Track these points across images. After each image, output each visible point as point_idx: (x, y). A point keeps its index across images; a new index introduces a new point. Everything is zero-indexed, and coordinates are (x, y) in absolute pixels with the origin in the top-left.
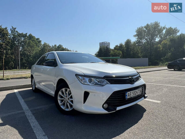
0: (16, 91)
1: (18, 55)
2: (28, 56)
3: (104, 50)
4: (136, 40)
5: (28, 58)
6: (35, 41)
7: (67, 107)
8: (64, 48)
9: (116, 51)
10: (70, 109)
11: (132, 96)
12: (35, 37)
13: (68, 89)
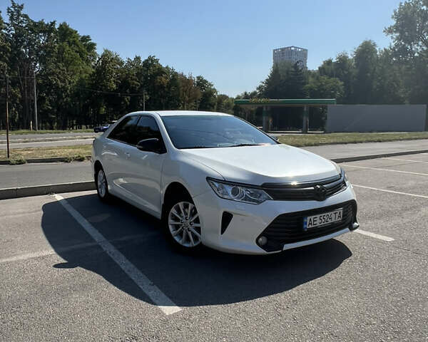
0: (58, 197)
1: (30, 89)
2: (59, 91)
3: (285, 74)
4: (393, 44)
5: (60, 97)
6: (78, 46)
7: (188, 240)
8: (164, 66)
9: (325, 78)
10: (192, 244)
11: (319, 224)
12: (76, 32)
13: (190, 205)
